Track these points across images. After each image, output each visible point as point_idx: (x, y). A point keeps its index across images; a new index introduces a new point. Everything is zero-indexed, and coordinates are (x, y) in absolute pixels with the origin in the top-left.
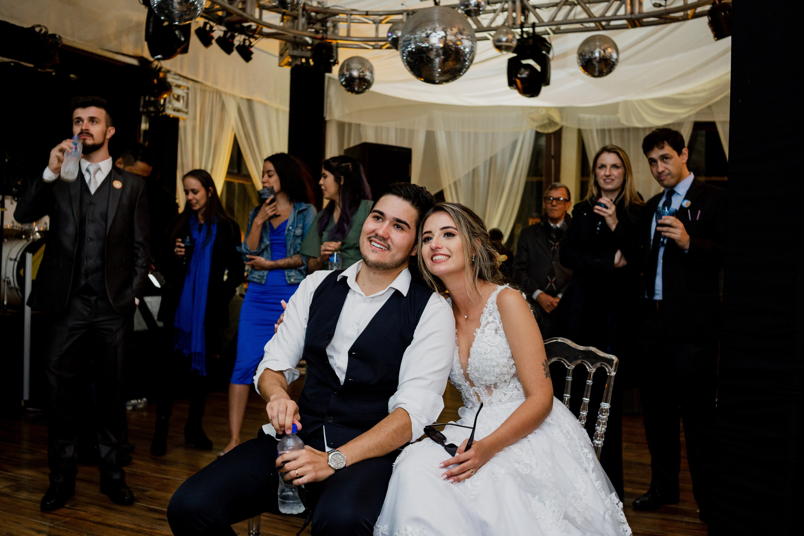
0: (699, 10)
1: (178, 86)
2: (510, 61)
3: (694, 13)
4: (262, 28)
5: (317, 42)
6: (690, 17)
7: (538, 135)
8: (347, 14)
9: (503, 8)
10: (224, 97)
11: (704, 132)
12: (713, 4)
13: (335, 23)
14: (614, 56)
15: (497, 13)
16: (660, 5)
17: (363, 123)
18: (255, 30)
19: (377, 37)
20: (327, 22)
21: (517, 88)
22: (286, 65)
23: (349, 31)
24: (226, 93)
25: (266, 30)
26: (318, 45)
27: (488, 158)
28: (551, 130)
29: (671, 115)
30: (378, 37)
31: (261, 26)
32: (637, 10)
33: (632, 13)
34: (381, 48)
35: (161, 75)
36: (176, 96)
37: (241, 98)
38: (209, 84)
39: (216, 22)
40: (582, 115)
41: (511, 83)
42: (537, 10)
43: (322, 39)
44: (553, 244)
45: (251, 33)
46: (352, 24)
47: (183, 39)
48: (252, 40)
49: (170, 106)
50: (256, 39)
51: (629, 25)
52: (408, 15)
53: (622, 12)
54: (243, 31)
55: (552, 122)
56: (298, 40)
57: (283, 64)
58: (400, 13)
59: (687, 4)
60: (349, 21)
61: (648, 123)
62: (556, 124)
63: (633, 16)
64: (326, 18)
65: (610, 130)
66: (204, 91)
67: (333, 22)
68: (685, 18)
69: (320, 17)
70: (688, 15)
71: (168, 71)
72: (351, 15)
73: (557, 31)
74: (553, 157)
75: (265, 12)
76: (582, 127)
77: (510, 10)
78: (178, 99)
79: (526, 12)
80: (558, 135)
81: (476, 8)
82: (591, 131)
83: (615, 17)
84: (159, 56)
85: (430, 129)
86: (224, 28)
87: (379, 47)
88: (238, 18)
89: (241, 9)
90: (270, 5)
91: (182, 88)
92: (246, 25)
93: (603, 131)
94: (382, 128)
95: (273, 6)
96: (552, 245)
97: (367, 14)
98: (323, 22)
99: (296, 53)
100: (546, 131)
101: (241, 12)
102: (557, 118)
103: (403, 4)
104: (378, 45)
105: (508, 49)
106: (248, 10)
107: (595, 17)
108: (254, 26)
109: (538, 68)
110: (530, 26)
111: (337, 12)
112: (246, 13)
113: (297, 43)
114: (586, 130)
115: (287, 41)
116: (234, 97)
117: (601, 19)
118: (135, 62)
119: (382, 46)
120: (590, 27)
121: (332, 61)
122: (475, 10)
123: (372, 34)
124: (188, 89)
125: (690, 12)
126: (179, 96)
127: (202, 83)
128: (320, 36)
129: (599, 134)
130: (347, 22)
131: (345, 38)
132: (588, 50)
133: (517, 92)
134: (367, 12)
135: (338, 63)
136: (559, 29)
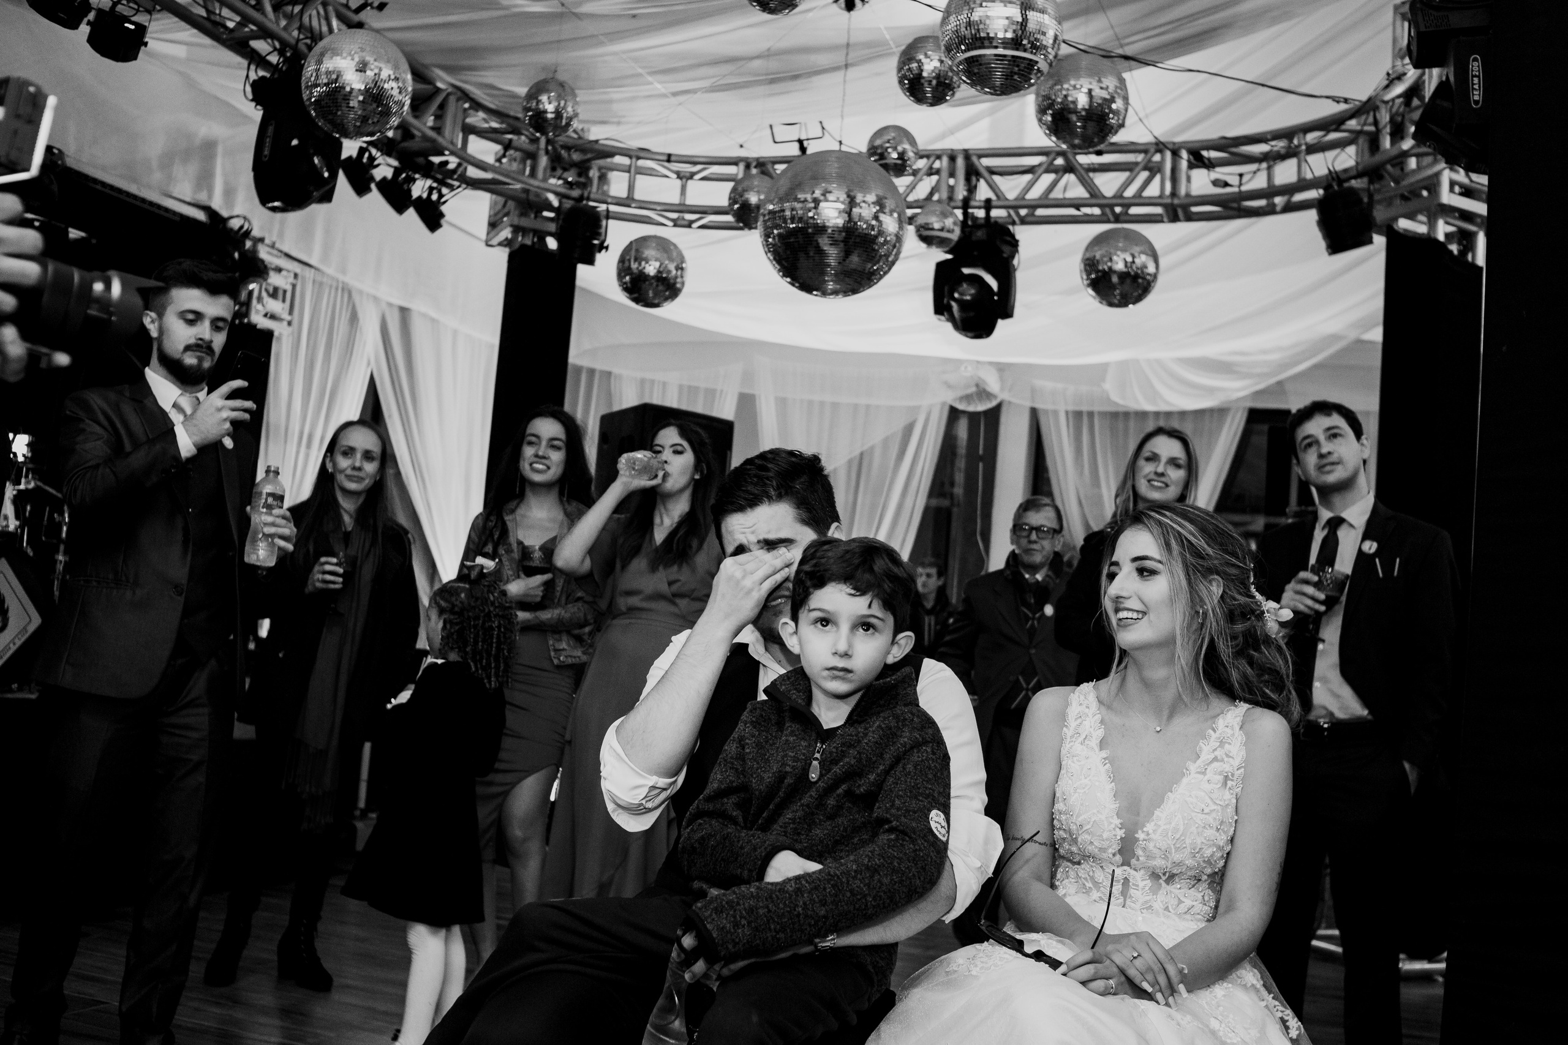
0: (1299, 197)
1: (279, 270)
2: (941, 267)
3: (1289, 201)
4: (466, 169)
5: (568, 204)
6: (1278, 208)
7: (954, 414)
8: (630, 157)
9: (931, 168)
10: (356, 297)
11: (1265, 428)
12: (1325, 189)
13: (603, 171)
14: (1151, 269)
15: (919, 176)
16: (1226, 184)
17: (615, 370)
18: (454, 171)
19: (682, 204)
20: (588, 169)
21: (952, 319)
22: (500, 244)
23: (631, 188)
24: (361, 292)
25: (472, 172)
26: (572, 210)
27: (857, 453)
28: (981, 407)
29: (1211, 391)
30: (684, 205)
31: (465, 164)
32: (1183, 191)
33: (1174, 194)
34: (689, 225)
35: (248, 244)
36: (271, 290)
37: (390, 305)
38: (330, 271)
39: (381, 151)
40: (1039, 383)
41: (941, 308)
42: (996, 178)
43: (581, 198)
44: (1031, 615)
45: (443, 177)
46: (638, 176)
47: (326, 175)
48: (445, 190)
49: (259, 307)
50: (452, 188)
51: (1165, 215)
52: (748, 167)
53: (1153, 190)
54: (428, 171)
55: (983, 393)
56: (532, 197)
57: (495, 241)
58: (734, 162)
59: (1274, 186)
60: (633, 170)
61: (1167, 403)
62: (989, 395)
63: (1176, 201)
64: (589, 160)
65: (1091, 414)
66: (319, 285)
67: (600, 169)
68: (1270, 211)
69: (576, 157)
70: (1274, 205)
71: (261, 240)
72: (638, 158)
73: (1029, 219)
74: (981, 458)
75: (472, 138)
76: (1037, 406)
77: (945, 173)
78: (274, 294)
79: (974, 179)
80: (993, 417)
81: (899, 162)
82: (1056, 413)
83: (1139, 199)
84: (276, 204)
85: (746, 391)
86: (395, 163)
87: (686, 223)
88: (428, 145)
89: (432, 128)
90: (486, 125)
91: (284, 273)
92: (436, 160)
93: (1078, 415)
94: (652, 382)
95: (491, 128)
96: (1027, 619)
97: (669, 158)
98: (583, 168)
99: (525, 222)
100: (971, 408)
101: (432, 134)
102: (993, 384)
103: (741, 146)
104: (683, 219)
105: (941, 242)
106: (447, 132)
107: (1105, 197)
108: (453, 162)
109: (994, 284)
110: (982, 204)
111: (614, 150)
112: (444, 137)
113: (530, 204)
114: (1046, 412)
115: (508, 196)
116: (376, 299)
117: (1114, 201)
118: (201, 216)
119: (692, 222)
120: (1092, 215)
121: (596, 242)
122: (896, 164)
123: (674, 198)
124: (296, 276)
125: (1279, 200)
126: (276, 289)
127: (316, 269)
128: (575, 193)
129: (1071, 420)
130: (629, 171)
131: (623, 202)
132: (1103, 256)
133: (949, 326)
134: (669, 155)
135: (607, 248)
136: (1033, 215)
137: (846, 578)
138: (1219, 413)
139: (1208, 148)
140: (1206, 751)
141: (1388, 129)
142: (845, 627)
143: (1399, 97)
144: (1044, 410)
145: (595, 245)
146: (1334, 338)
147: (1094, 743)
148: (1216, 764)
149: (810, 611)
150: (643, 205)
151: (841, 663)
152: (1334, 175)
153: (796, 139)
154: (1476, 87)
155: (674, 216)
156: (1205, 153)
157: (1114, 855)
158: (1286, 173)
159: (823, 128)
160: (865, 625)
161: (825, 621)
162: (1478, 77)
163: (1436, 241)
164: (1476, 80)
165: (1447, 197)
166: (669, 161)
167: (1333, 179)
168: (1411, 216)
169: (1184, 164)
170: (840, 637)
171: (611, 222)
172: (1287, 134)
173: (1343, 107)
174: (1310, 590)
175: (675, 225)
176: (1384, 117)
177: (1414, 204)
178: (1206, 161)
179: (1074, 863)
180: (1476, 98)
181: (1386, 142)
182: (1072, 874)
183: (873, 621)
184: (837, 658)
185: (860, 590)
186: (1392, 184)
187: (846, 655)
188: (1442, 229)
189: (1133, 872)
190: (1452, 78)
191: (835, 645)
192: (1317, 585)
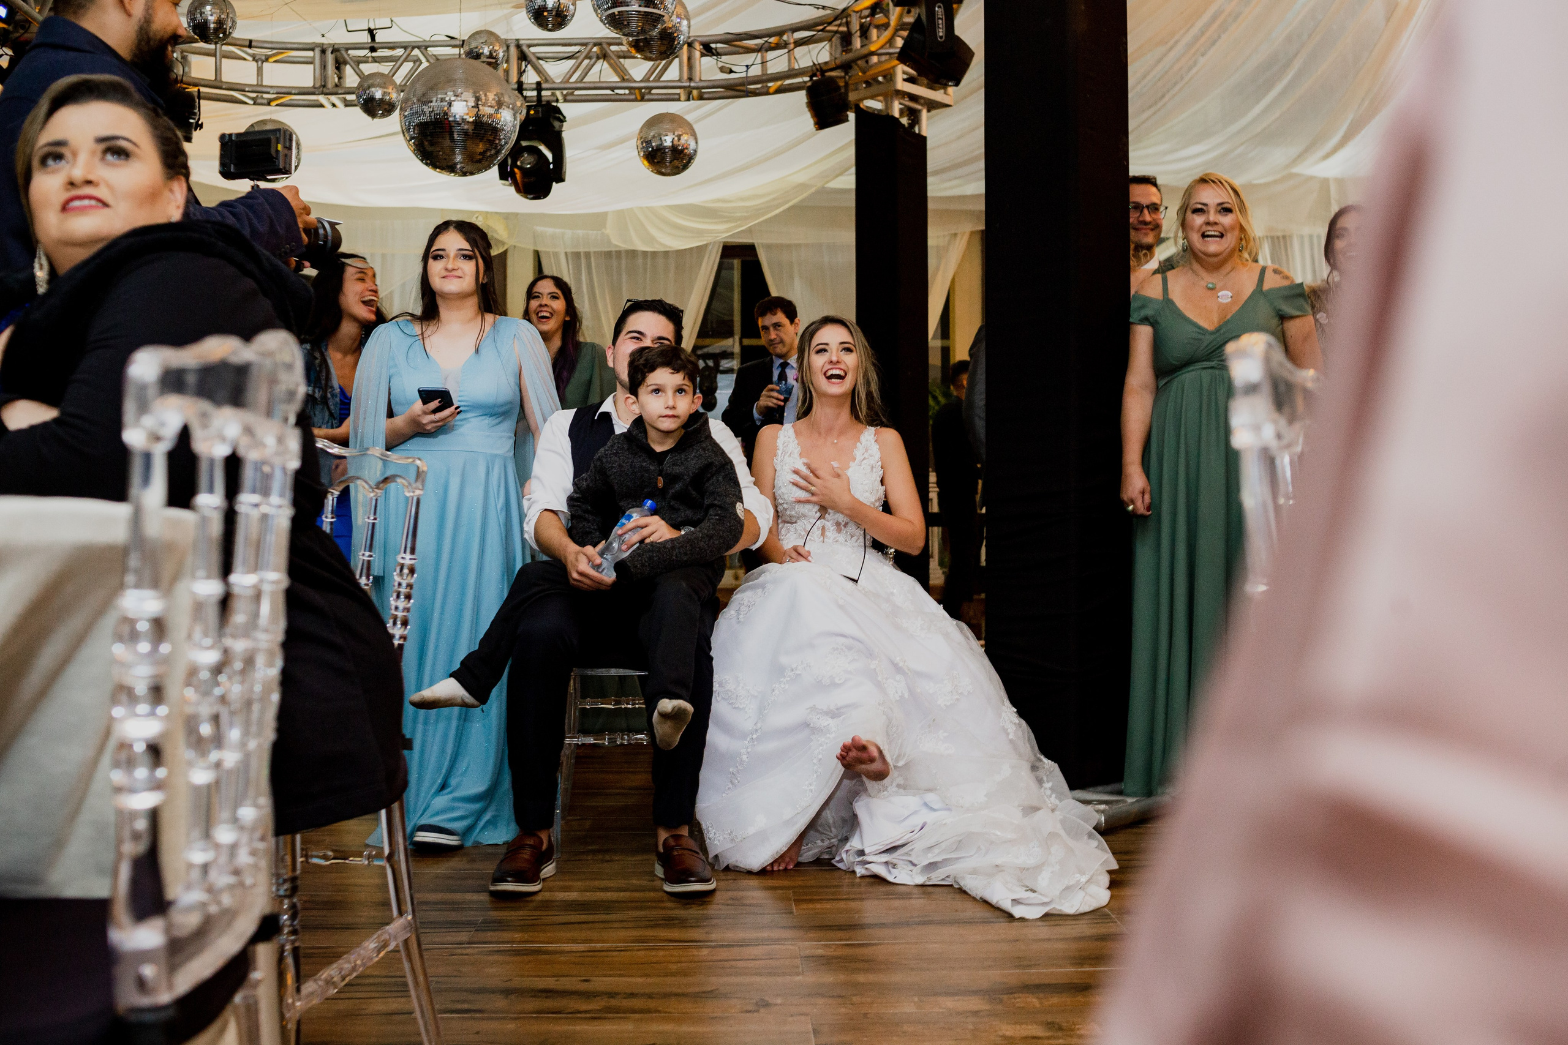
0: (789, 82)
6: (771, 91)
11: (737, 259)
12: (811, 77)
14: (692, 145)
16: (731, 71)
19: (260, 85)
21: (515, 183)
23: (218, 70)
29: (700, 233)
30: (262, 86)
32: (697, 76)
33: (689, 78)
34: (266, 103)
40: (539, 229)
41: (505, 175)
42: (542, 63)
46: (223, 61)
51: (681, 95)
52: (323, 52)
58: (311, 48)
59: (768, 74)
60: (218, 55)
61: (661, 244)
62: (500, 242)
63: (692, 84)
65: (588, 255)
67: (182, 52)
68: (765, 93)
70: (770, 88)
73: (572, 98)
76: (539, 249)
79: (524, 64)
80: (502, 260)
82: (556, 255)
83: (663, 83)
87: (263, 101)
93: (577, 255)
97: (250, 43)
102: (501, 232)
103: (323, 36)
104: (261, 98)
107: (636, 81)
109: (549, 155)
110: (534, 86)
114: (547, 253)
117: (643, 85)
119: (268, 101)
120: (623, 95)
121: (192, 121)
123: (253, 79)
125: (772, 85)
129: (570, 258)
130: (215, 55)
131: (211, 83)
132: (654, 137)
133: (512, 189)
134: (251, 41)
135: (201, 126)
136: (572, 94)
137: (666, 364)
138: (701, 249)
139: (716, 42)
140: (858, 453)
141: (858, 33)
142: (670, 393)
143: (867, 8)
144: (545, 252)
145: (192, 123)
146: (803, 186)
147: (796, 455)
148: (865, 461)
149: (648, 386)
150: (232, 87)
151: (670, 413)
152: (818, 67)
153: (367, 28)
154: (941, 26)
155: (254, 95)
156: (713, 46)
157: (816, 513)
158: (777, 62)
159: (392, 21)
160: (680, 390)
161: (657, 391)
162: (942, 19)
163: (893, 117)
164: (940, 22)
165: (901, 85)
166: (250, 46)
167: (817, 70)
168: (872, 97)
169: (697, 54)
170: (669, 397)
171: (202, 102)
172: (780, 32)
173: (821, 13)
174: (775, 394)
175: (255, 104)
176: (855, 26)
177: (875, 89)
178: (714, 51)
179: (792, 523)
180: (941, 34)
181: (857, 43)
182: (792, 529)
183: (685, 387)
184: (668, 410)
185: (677, 370)
186: (860, 74)
187: (674, 408)
188: (896, 109)
189: (827, 523)
190: (924, 18)
191: (666, 402)
192: (778, 392)
